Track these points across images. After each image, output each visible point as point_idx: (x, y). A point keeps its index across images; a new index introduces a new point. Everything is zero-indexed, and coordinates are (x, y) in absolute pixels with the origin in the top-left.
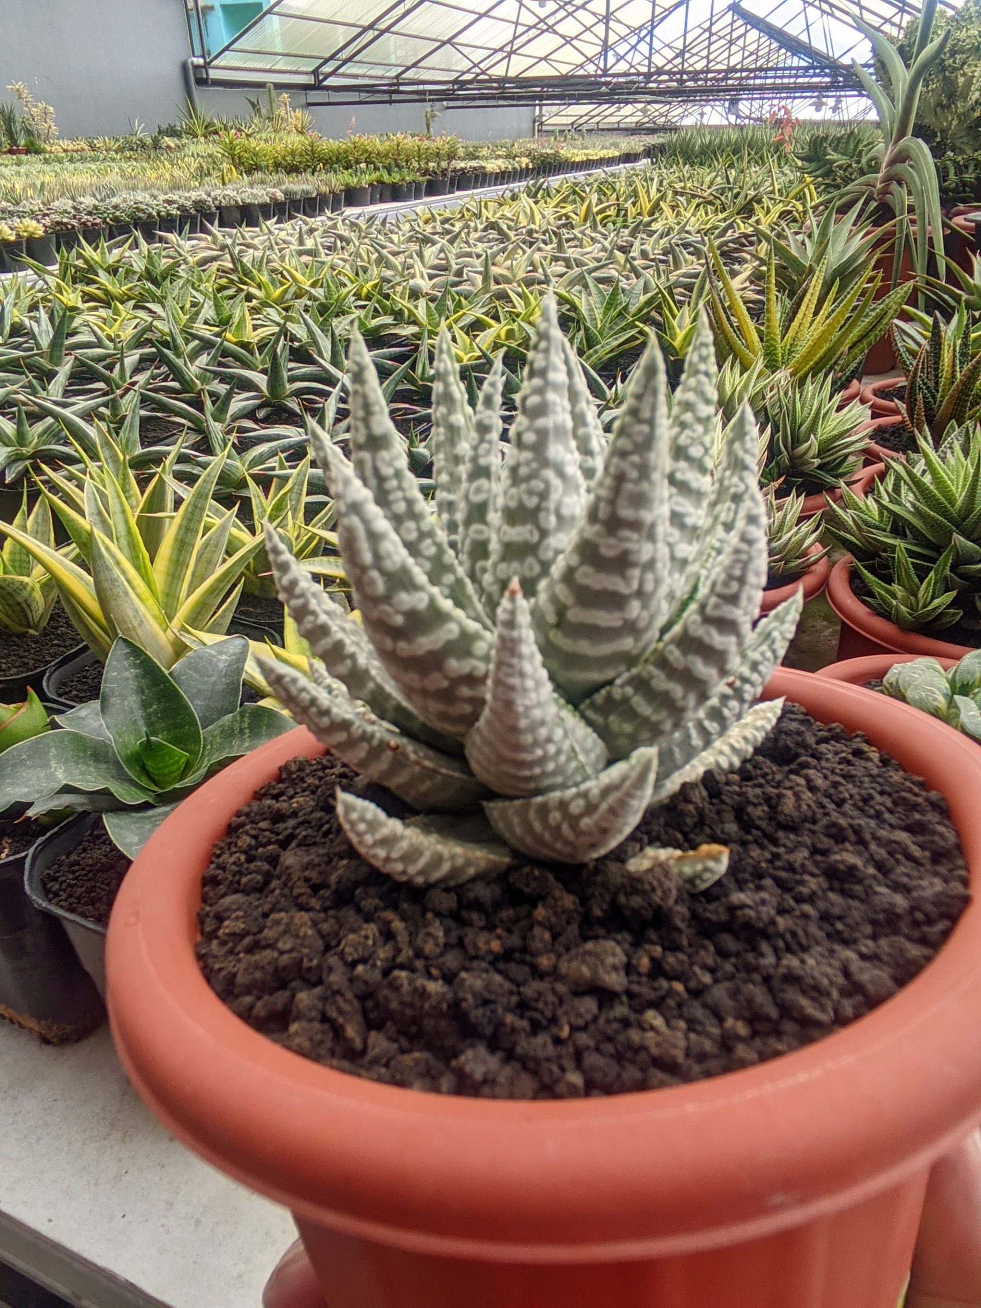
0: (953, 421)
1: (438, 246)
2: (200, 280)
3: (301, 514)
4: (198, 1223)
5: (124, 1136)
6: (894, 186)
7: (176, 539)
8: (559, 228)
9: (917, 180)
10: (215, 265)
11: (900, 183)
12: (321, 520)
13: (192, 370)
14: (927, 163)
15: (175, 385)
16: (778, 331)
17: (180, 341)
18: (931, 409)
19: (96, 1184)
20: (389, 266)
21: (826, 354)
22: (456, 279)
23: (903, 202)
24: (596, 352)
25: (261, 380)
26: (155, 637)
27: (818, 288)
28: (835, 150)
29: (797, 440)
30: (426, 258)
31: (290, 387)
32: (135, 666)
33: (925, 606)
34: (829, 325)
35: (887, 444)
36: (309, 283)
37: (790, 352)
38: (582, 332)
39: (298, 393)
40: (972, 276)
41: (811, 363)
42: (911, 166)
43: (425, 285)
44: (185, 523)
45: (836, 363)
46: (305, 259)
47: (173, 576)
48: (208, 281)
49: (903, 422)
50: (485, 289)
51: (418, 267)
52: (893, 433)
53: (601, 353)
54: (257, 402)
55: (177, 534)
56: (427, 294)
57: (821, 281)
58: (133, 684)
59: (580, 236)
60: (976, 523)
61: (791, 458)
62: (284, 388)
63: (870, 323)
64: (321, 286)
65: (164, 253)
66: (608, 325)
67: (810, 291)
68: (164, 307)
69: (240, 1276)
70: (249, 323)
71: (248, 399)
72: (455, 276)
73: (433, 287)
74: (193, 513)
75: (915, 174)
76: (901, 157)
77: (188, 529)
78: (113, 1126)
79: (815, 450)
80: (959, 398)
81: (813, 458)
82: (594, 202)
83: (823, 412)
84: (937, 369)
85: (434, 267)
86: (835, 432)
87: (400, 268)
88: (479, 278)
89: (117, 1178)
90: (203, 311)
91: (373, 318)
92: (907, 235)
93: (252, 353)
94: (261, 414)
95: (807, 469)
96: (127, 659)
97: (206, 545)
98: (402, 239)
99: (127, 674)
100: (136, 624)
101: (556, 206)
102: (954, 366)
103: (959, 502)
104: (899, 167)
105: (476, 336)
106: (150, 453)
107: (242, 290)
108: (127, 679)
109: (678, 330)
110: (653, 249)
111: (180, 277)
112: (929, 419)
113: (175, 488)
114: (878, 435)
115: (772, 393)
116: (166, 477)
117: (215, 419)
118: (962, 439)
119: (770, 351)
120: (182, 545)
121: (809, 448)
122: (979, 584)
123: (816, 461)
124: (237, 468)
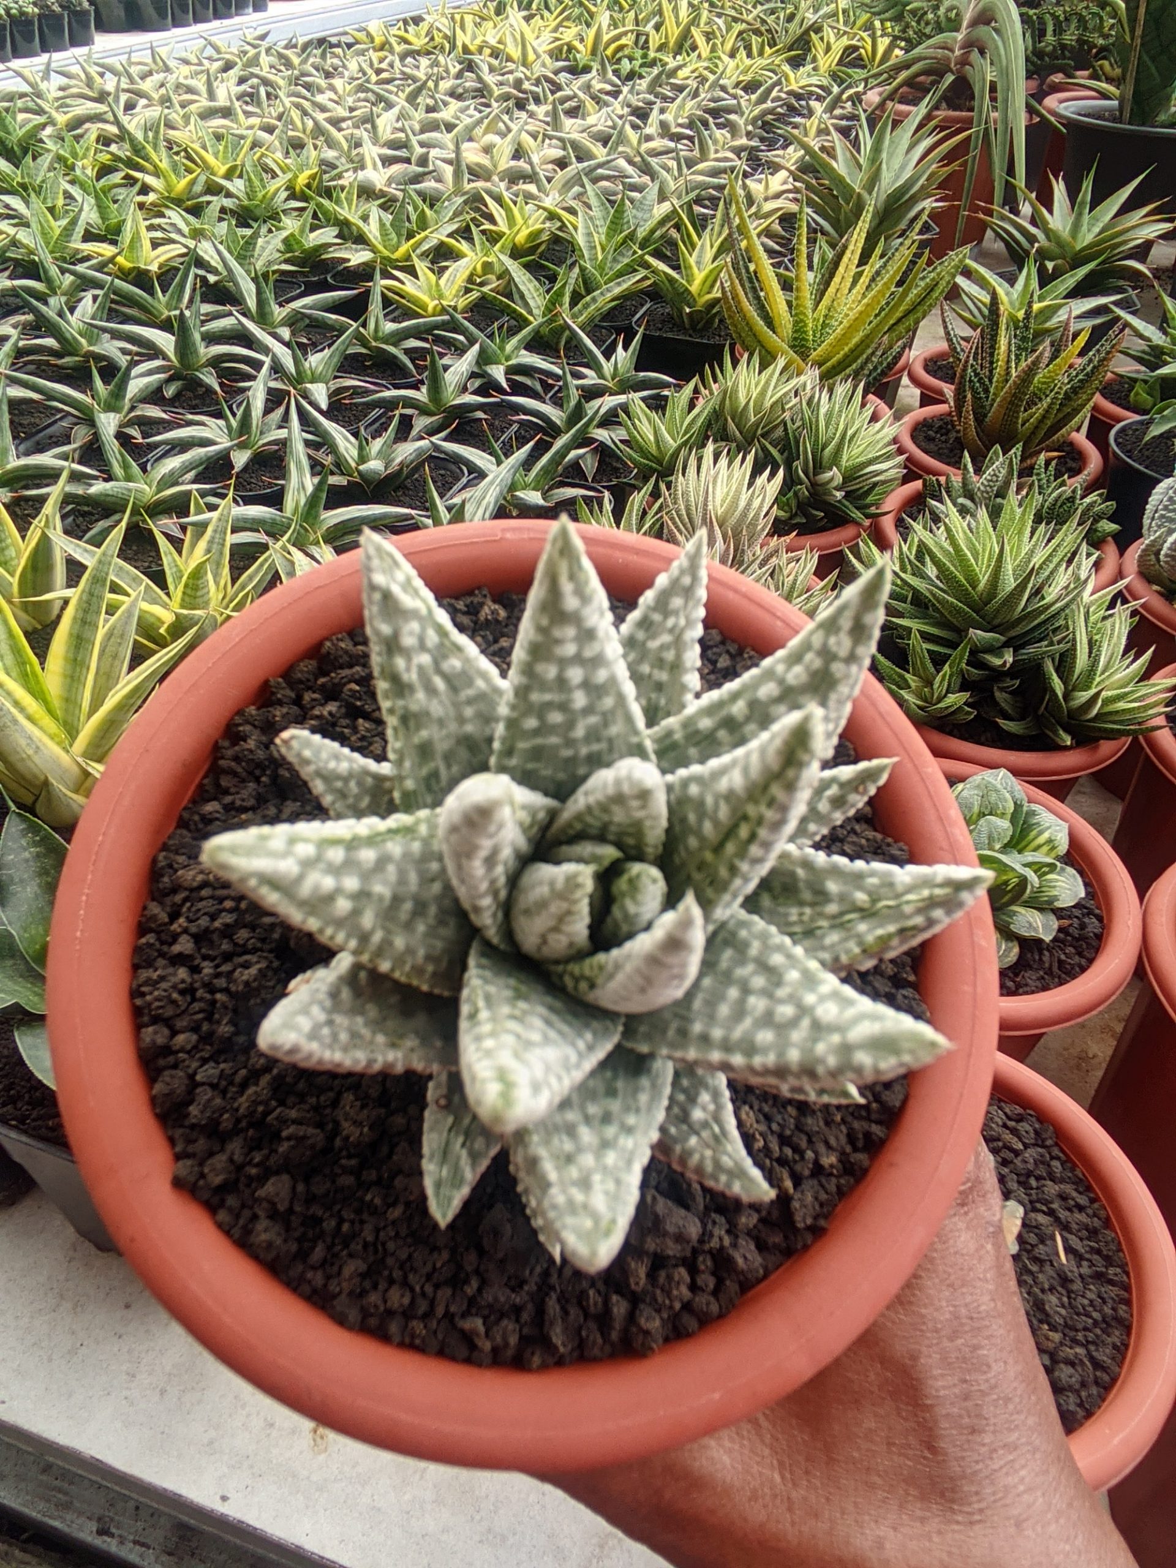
0: (998, 446)
1: (396, 111)
2: (75, 155)
3: (226, 571)
4: (163, 1392)
6: (975, 55)
7: (71, 635)
8: (556, 73)
9: (1002, 52)
10: (93, 130)
11: (982, 52)
12: (251, 578)
13: (75, 323)
14: (1014, 34)
15: (50, 342)
16: (809, 304)
17: (54, 271)
18: (983, 407)
19: (50, 1360)
20: (331, 143)
21: (862, 341)
22: (420, 169)
23: (984, 80)
24: (594, 300)
25: (166, 341)
26: (56, 761)
27: (860, 245)
29: (819, 466)
30: (380, 129)
31: (207, 352)
32: (35, 844)
33: (940, 700)
34: (868, 305)
35: (932, 447)
36: (223, 170)
37: (824, 325)
38: (577, 270)
39: (215, 362)
40: (1051, 212)
41: (846, 349)
42: (996, 30)
43: (378, 177)
44: (80, 615)
45: (873, 353)
46: (218, 122)
47: (72, 677)
48: (85, 156)
49: (950, 414)
50: (458, 191)
51: (371, 151)
52: (940, 427)
53: (601, 301)
54: (163, 376)
55: (72, 627)
56: (383, 194)
57: (864, 235)
58: (34, 866)
59: (581, 94)
60: (998, 611)
61: (814, 484)
62: (196, 351)
63: (918, 295)
64: (240, 176)
65: (20, 103)
66: (610, 257)
67: (851, 247)
68: (27, 203)
69: (211, 1443)
70: (146, 237)
71: (150, 373)
72: (418, 165)
73: (389, 182)
74: (89, 603)
75: (1000, 44)
76: (985, 18)
77: (84, 622)
78: (62, 1297)
79: (839, 479)
80: (1011, 403)
81: (837, 489)
82: (605, 27)
83: (850, 432)
84: (992, 355)
85: (394, 145)
86: (862, 459)
87: (345, 146)
88: (448, 171)
89: (73, 1352)
90: (83, 215)
91: (312, 230)
92: (986, 130)
93: (151, 292)
94: (170, 392)
95: (827, 498)
96: (24, 836)
97: (110, 635)
98: (348, 88)
99: (27, 855)
100: (30, 752)
101: (555, 30)
102: (1008, 361)
103: (981, 586)
104: (983, 30)
105: (444, 269)
106: (26, 467)
107: (136, 180)
108: (27, 861)
109: (695, 270)
110: (676, 117)
111: (48, 151)
112: (979, 419)
113: (64, 546)
114: (922, 432)
115: (794, 401)
116: (50, 534)
117: (109, 408)
118: (1004, 472)
119: (799, 327)
120: (80, 642)
121: (832, 479)
122: (997, 674)
123: (839, 495)
124: (142, 492)
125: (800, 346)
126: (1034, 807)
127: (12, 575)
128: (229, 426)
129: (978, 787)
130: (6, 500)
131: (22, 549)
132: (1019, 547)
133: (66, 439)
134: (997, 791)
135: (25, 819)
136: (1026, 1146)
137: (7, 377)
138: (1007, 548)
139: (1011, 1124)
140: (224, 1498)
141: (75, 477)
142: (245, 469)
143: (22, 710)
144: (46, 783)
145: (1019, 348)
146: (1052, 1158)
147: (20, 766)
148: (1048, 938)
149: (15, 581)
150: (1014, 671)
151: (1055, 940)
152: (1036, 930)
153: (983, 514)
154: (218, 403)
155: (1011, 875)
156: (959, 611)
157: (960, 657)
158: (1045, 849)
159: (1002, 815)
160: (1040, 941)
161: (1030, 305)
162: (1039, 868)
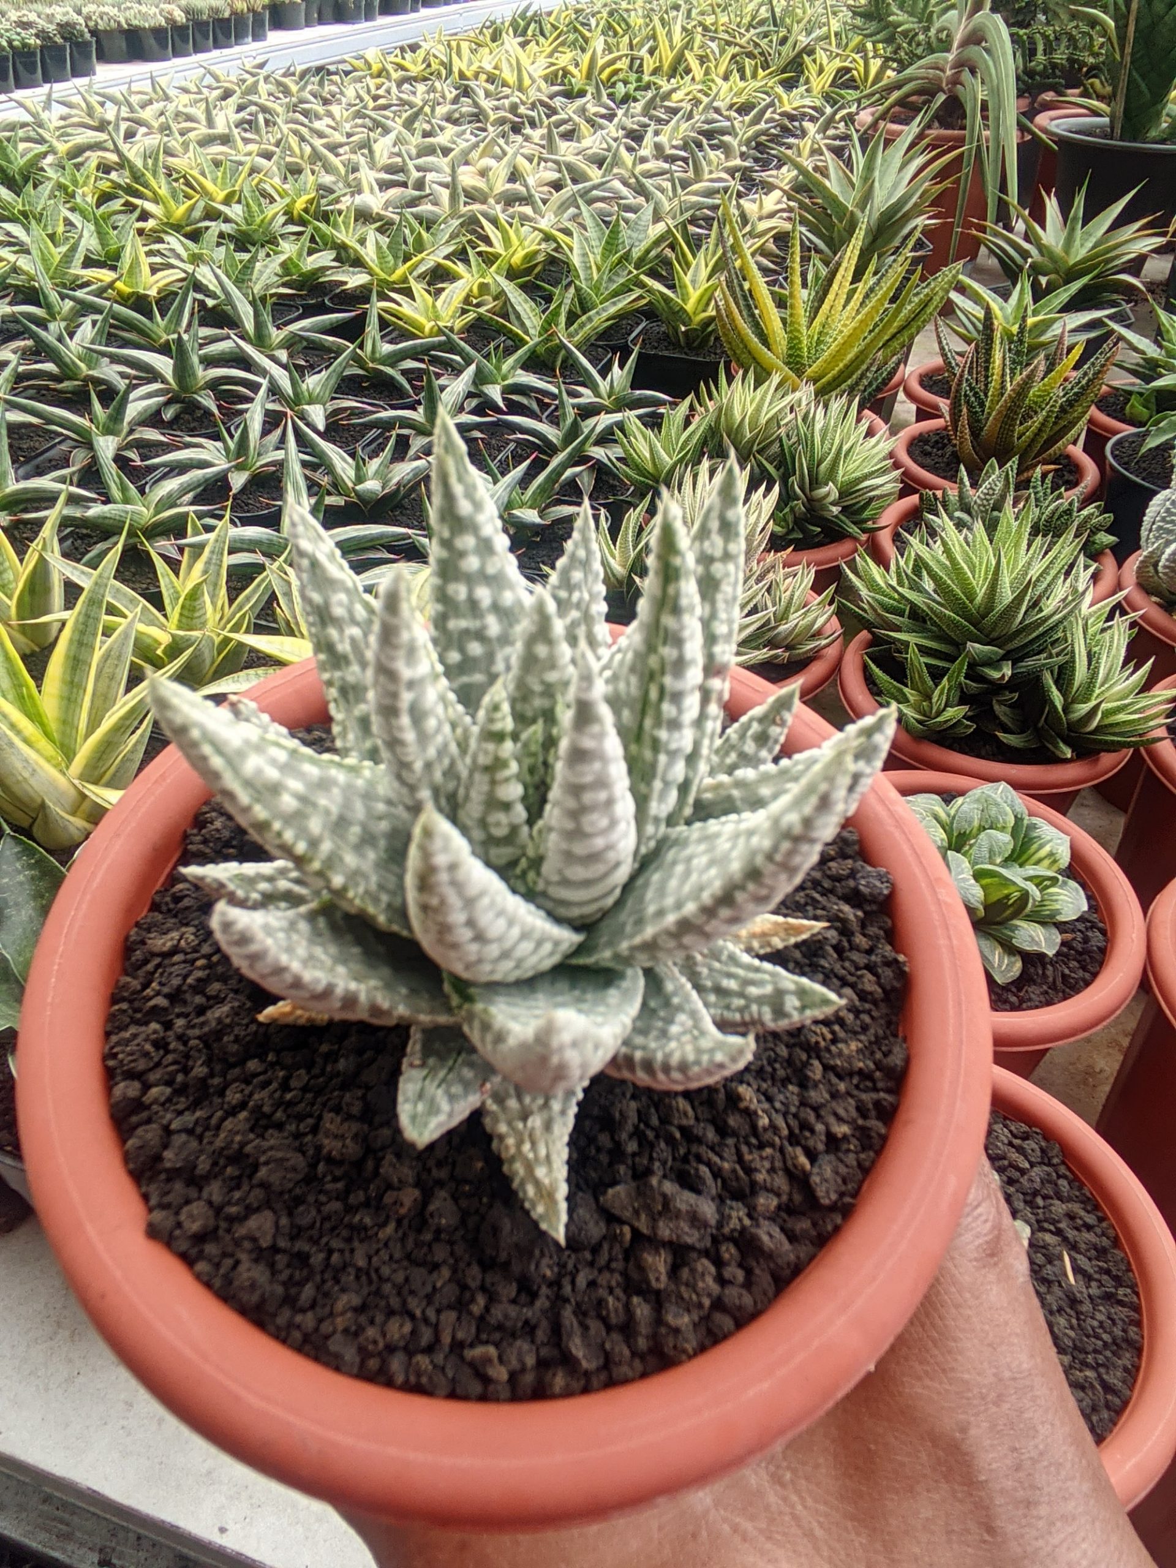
0: (993, 460)
1: (392, 136)
2: (75, 182)
3: (223, 591)
5: (72, 1335)
6: (966, 75)
7: (67, 657)
8: (551, 97)
9: (993, 71)
10: (93, 158)
11: (973, 72)
12: (248, 599)
13: (73, 348)
14: (1004, 54)
15: (50, 367)
16: (804, 321)
17: (54, 296)
18: (979, 421)
19: (47, 1390)
20: (328, 168)
21: (857, 357)
22: (417, 193)
23: (975, 99)
24: (590, 319)
25: (164, 364)
27: (854, 262)
28: (901, 8)
29: (815, 482)
30: (377, 155)
31: (204, 374)
32: (30, 867)
33: (939, 714)
34: (862, 321)
35: (928, 461)
36: (221, 195)
37: (819, 342)
38: (572, 290)
39: (214, 385)
41: (841, 365)
42: (987, 50)
43: (375, 201)
44: (77, 637)
45: (868, 369)
46: (217, 149)
47: (69, 699)
48: (85, 184)
49: (946, 428)
50: (454, 214)
51: (368, 176)
52: (936, 442)
54: (161, 399)
55: (69, 650)
56: (380, 218)
57: (857, 252)
58: (28, 889)
59: (576, 118)
61: (810, 500)
62: (194, 374)
63: (912, 311)
64: (239, 202)
65: (21, 133)
66: (605, 277)
68: (27, 230)
69: (209, 1473)
70: (145, 262)
71: (149, 396)
72: (415, 189)
73: (386, 206)
74: (85, 624)
75: (991, 63)
76: (975, 38)
77: (80, 644)
78: (59, 1324)
79: (835, 495)
80: (1007, 416)
81: (833, 504)
82: (599, 52)
83: (845, 448)
84: (987, 369)
85: (390, 169)
86: (858, 474)
87: (342, 170)
88: (445, 194)
89: (69, 1380)
90: (83, 241)
91: (310, 254)
92: (979, 147)
93: (149, 316)
94: (168, 414)
95: (826, 514)
96: (19, 859)
97: (106, 657)
98: (346, 114)
99: (21, 878)
100: (26, 774)
101: (551, 55)
102: (1003, 375)
104: (974, 51)
105: (440, 291)
106: (25, 491)
107: (135, 207)
108: (21, 884)
109: (690, 289)
110: (670, 139)
111: (49, 179)
112: (975, 433)
113: (61, 569)
114: (919, 447)
115: (790, 417)
116: (48, 556)
117: (108, 431)
118: (1000, 485)
119: (794, 344)
120: (77, 663)
121: (828, 494)
122: (997, 687)
123: (835, 510)
124: (140, 514)
125: (795, 363)
126: (1035, 820)
127: (10, 597)
128: (227, 449)
129: (978, 801)
130: (4, 524)
131: (20, 572)
132: (1016, 560)
133: (65, 462)
134: (997, 804)
135: (19, 842)
136: (1032, 1165)
137: (7, 402)
138: (1003, 560)
139: (1017, 1142)
140: (222, 1530)
141: (73, 500)
142: (243, 490)
143: (18, 732)
144: (43, 806)
145: (1013, 362)
146: (1059, 1177)
147: (15, 789)
148: (1051, 953)
149: (13, 604)
150: (1013, 684)
151: (1058, 954)
152: (1038, 944)
153: (979, 527)
154: (216, 425)
155: (1012, 889)
156: (957, 625)
157: (958, 669)
158: (1046, 862)
159: (1003, 829)
160: (1043, 955)
161: (1024, 318)
162: (1040, 882)
